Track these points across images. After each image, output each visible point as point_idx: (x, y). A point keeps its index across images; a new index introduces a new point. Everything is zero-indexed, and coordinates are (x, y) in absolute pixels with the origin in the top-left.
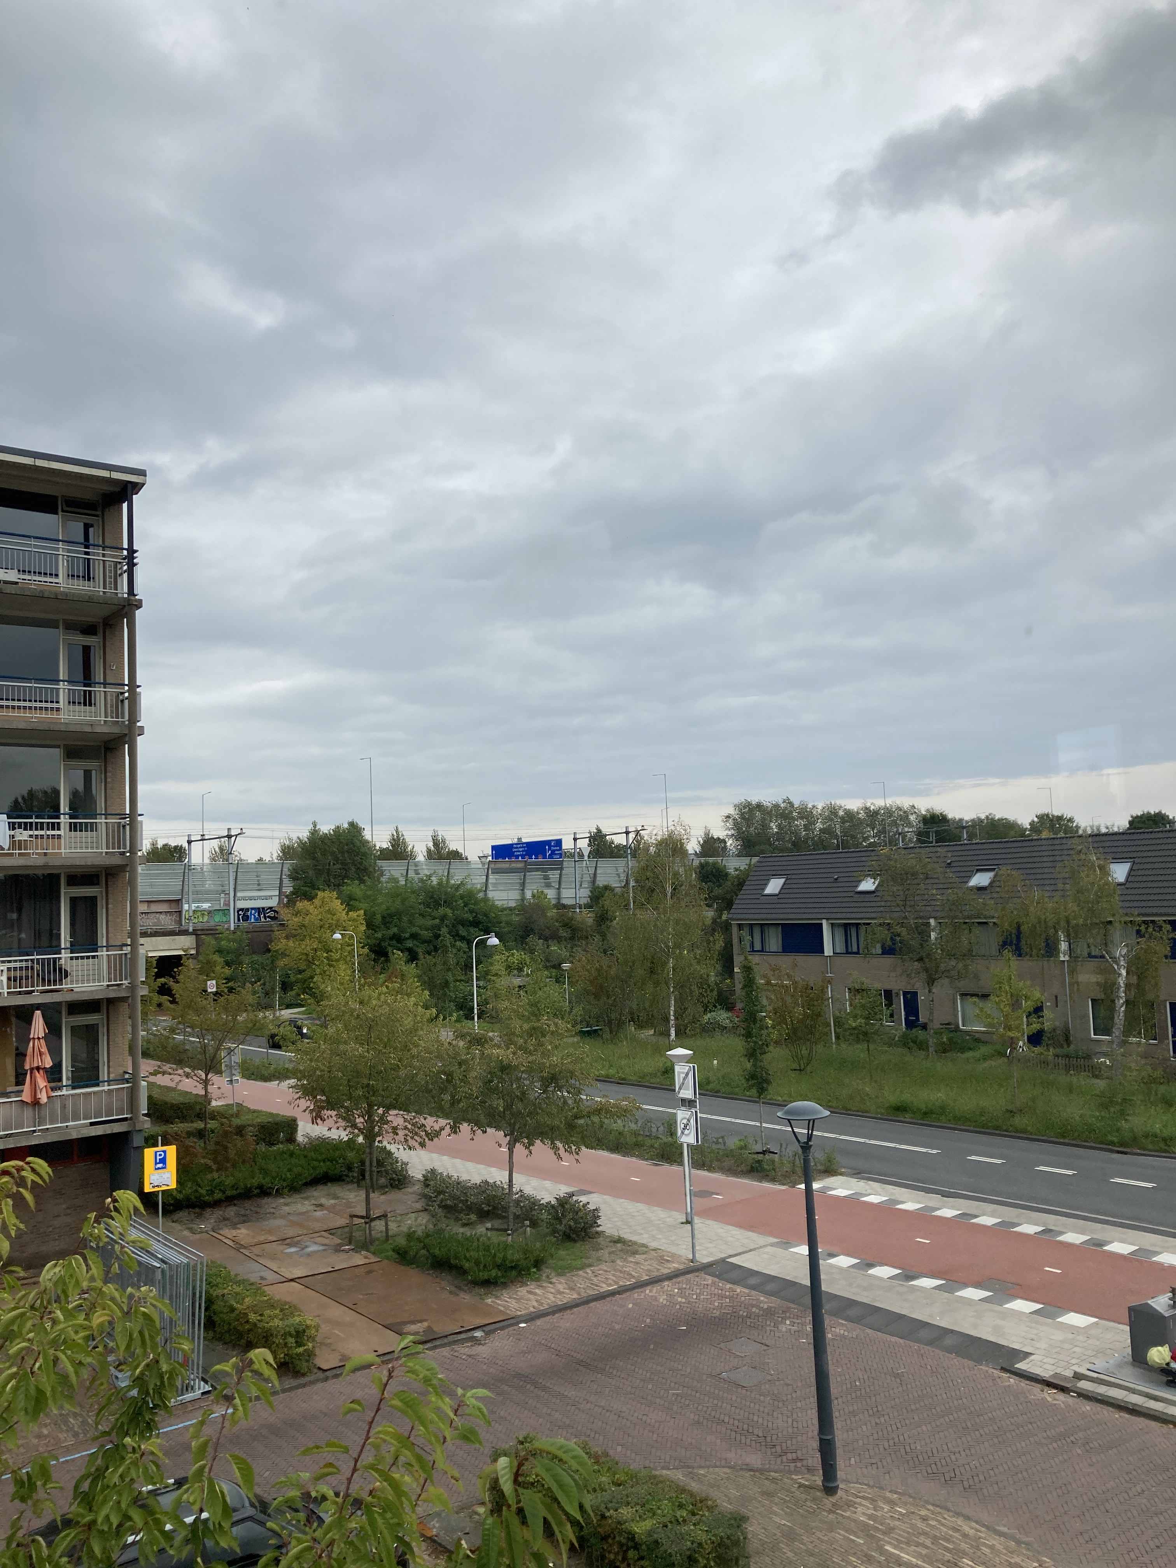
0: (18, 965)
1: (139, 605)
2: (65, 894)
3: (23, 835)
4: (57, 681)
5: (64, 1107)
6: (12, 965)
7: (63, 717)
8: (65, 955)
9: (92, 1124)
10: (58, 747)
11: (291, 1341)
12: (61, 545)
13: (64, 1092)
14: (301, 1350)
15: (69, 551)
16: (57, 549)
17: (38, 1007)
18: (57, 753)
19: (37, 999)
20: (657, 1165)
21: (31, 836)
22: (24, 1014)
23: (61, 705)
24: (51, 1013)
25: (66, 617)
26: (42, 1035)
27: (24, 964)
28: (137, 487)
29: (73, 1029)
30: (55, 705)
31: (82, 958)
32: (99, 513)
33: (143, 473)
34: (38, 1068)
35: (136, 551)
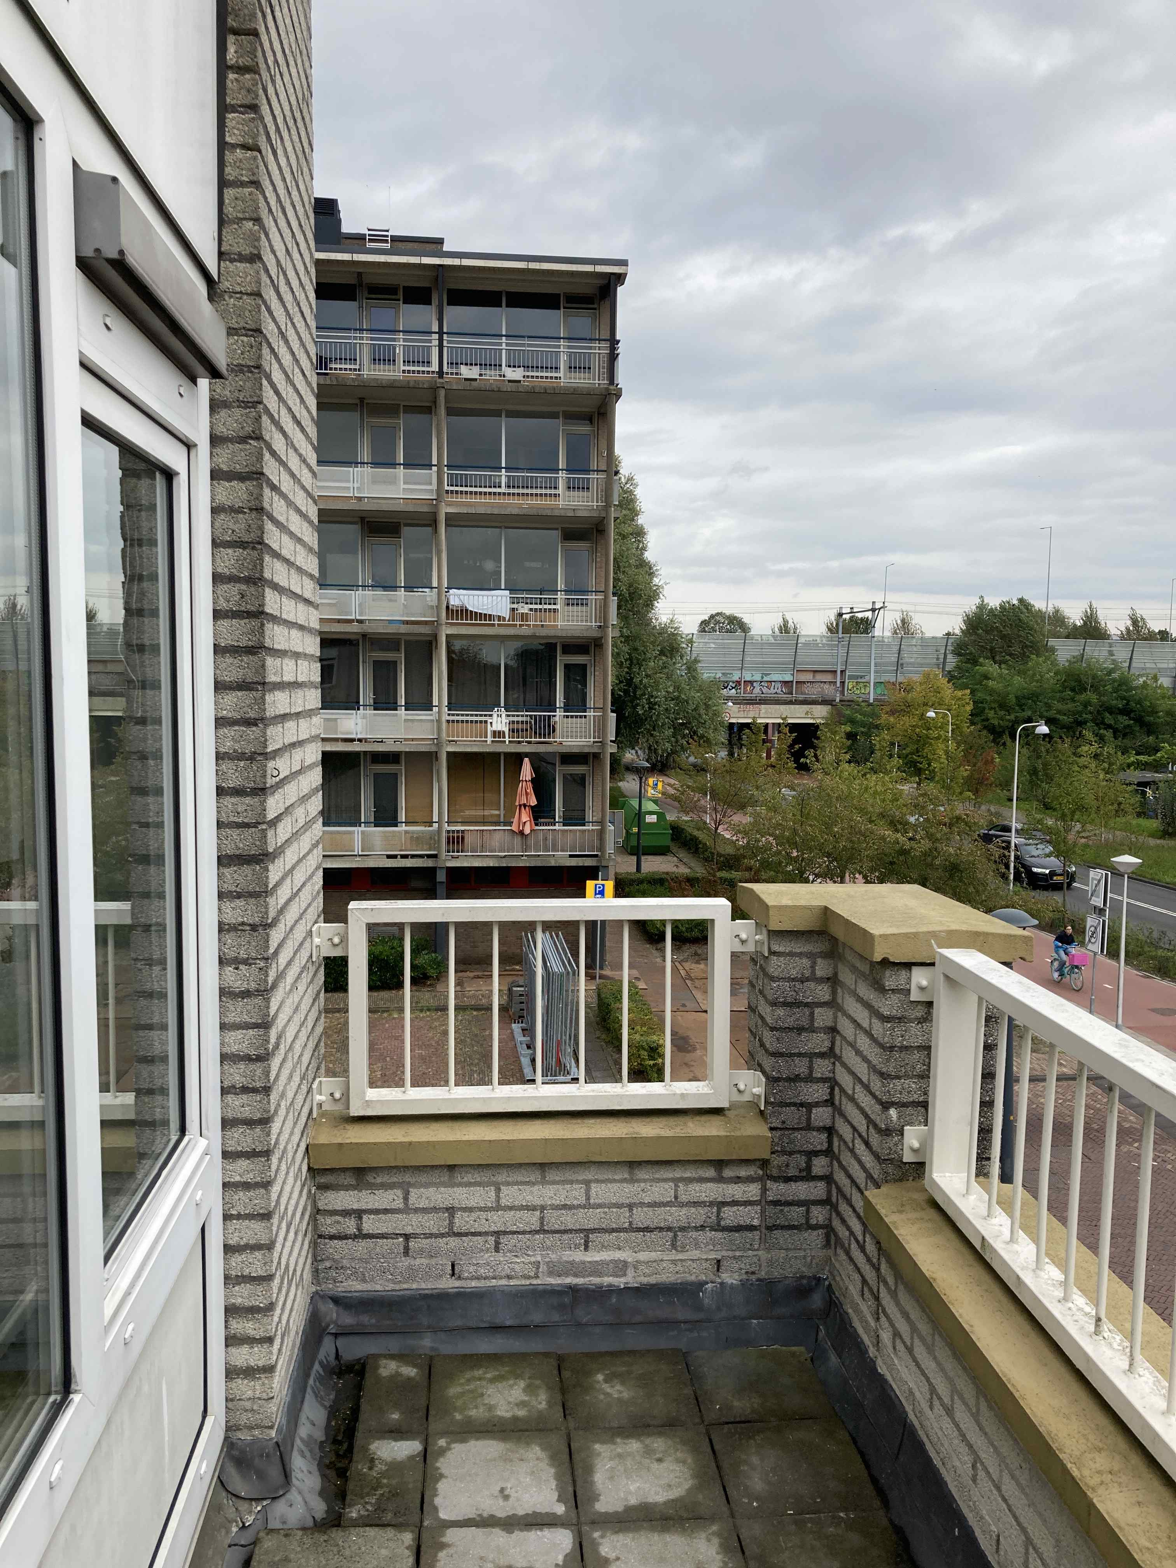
0: (520, 719)
1: (618, 395)
2: (561, 661)
3: (524, 609)
4: (557, 470)
5: (545, 839)
6: (516, 719)
7: (561, 503)
8: (559, 713)
9: (571, 856)
10: (557, 529)
11: (644, 1054)
12: (562, 342)
13: (557, 827)
14: (651, 1062)
15: (569, 347)
16: (559, 347)
17: (527, 755)
18: (556, 535)
19: (525, 748)
20: (1148, 977)
21: (531, 610)
22: (516, 759)
23: (560, 491)
24: (537, 760)
25: (565, 409)
26: (529, 778)
27: (524, 719)
28: (620, 278)
29: (565, 777)
30: (553, 492)
31: (577, 717)
32: (595, 306)
33: (624, 263)
34: (525, 806)
35: (618, 342)
